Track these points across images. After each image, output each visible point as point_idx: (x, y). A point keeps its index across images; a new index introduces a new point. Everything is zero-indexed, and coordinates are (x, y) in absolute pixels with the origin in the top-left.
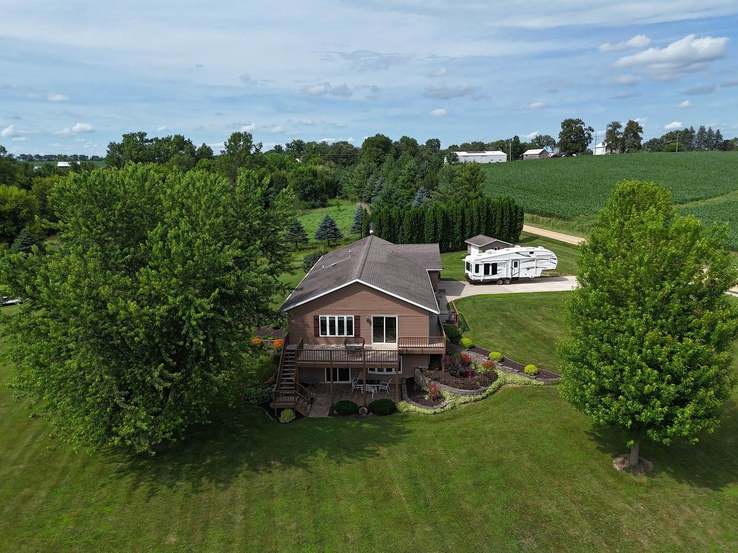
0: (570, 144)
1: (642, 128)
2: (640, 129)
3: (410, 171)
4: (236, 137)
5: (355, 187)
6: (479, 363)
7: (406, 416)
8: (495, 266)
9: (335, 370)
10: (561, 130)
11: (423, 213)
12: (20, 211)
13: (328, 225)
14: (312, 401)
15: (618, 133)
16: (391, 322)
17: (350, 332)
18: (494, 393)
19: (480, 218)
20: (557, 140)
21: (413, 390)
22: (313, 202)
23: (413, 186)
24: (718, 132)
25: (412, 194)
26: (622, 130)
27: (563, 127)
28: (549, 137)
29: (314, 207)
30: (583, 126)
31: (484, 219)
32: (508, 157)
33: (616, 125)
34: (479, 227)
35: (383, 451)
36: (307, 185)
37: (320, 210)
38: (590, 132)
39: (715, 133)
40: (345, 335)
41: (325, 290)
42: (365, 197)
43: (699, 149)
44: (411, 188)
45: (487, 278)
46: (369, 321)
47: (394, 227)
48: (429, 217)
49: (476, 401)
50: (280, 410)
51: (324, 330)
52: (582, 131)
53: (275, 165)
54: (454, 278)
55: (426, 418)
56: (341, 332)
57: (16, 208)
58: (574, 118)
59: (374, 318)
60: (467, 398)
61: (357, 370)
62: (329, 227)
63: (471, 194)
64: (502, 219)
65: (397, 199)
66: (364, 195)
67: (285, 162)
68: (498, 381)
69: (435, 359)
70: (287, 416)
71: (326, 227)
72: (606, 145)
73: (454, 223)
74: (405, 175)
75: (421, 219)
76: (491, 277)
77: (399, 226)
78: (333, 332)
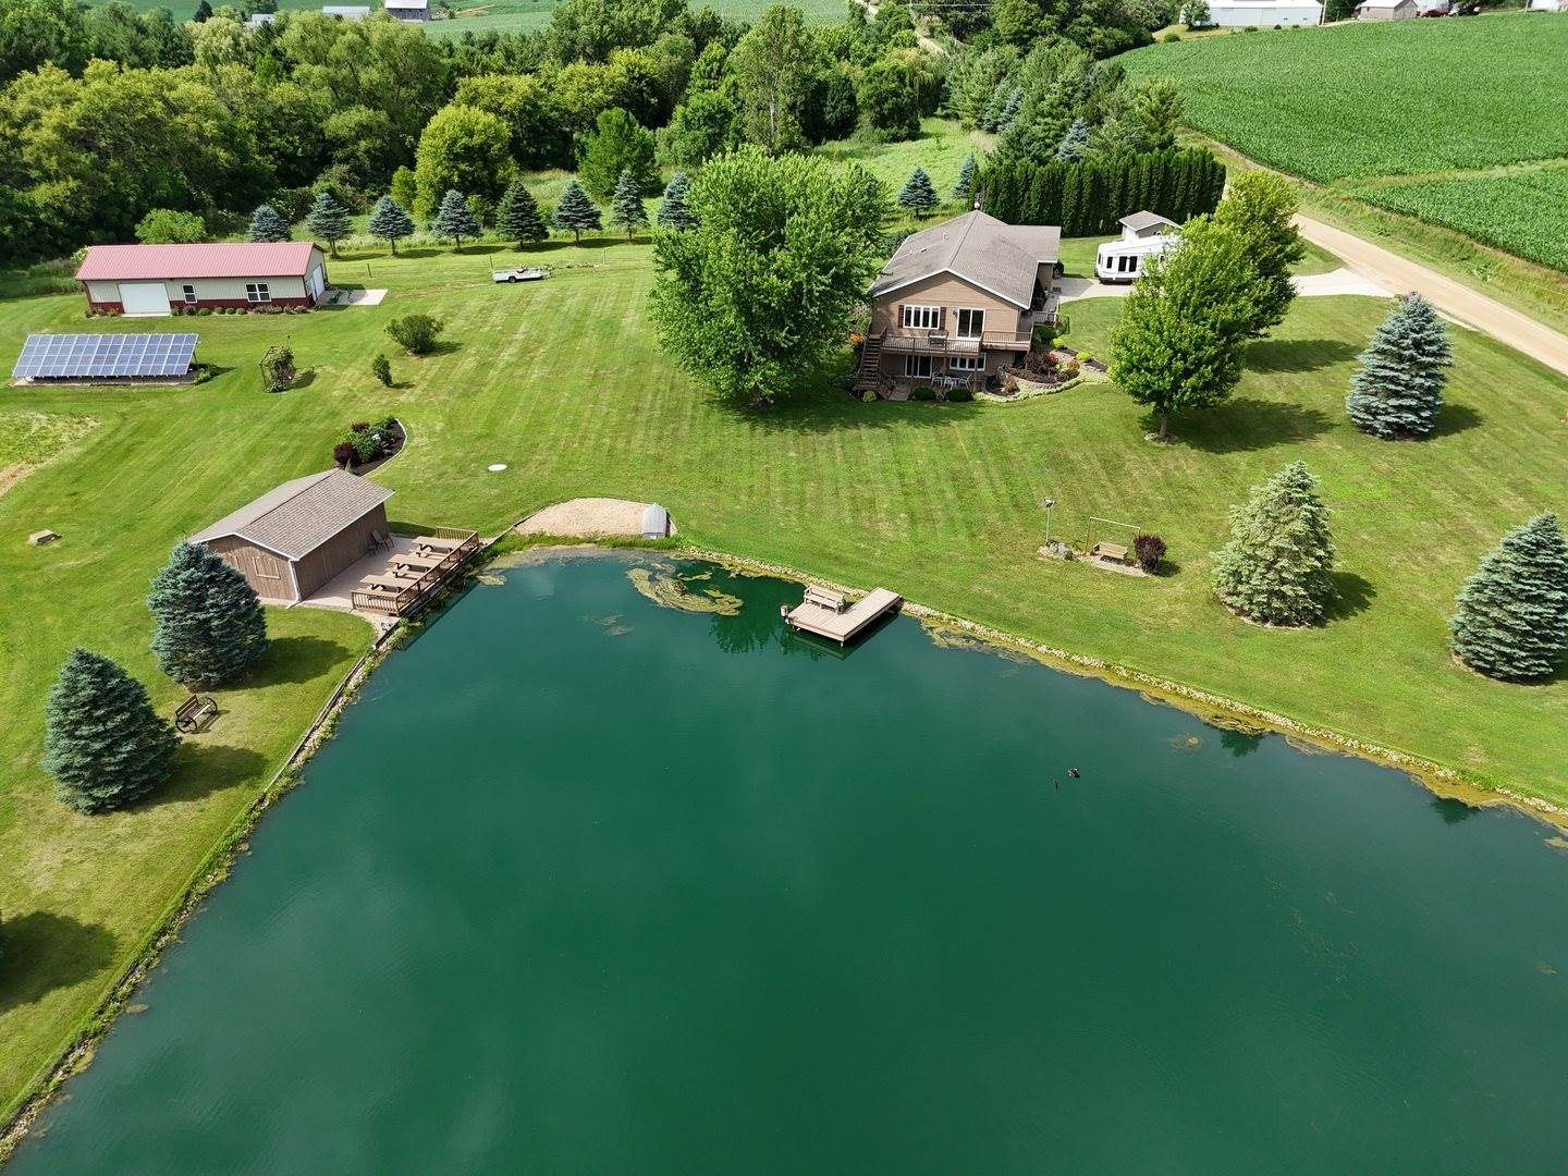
3: (1065, 87)
5: (973, 99)
6: (1064, 361)
7: (982, 403)
8: (1134, 260)
9: (916, 357)
11: (1063, 173)
12: (490, 146)
13: (919, 184)
14: (892, 388)
16: (979, 315)
17: (935, 325)
18: (1069, 388)
19: (1151, 183)
21: (993, 385)
22: (894, 130)
23: (1067, 113)
25: (1063, 128)
29: (896, 139)
31: (1157, 185)
34: (1148, 198)
35: (955, 423)
36: (886, 99)
37: (908, 144)
40: (930, 327)
41: (913, 278)
42: (989, 120)
44: (1063, 117)
45: (1122, 275)
46: (955, 313)
47: (1016, 193)
48: (1071, 180)
49: (1050, 393)
50: (863, 392)
51: (908, 320)
53: (830, 51)
54: (1083, 274)
55: (998, 405)
56: (926, 324)
57: (485, 143)
59: (961, 311)
60: (1041, 391)
61: (939, 360)
62: (920, 188)
63: (1154, 138)
64: (1187, 184)
65: (1029, 144)
66: (986, 117)
67: (849, 44)
68: (1078, 378)
69: (1019, 356)
70: (869, 396)
71: (915, 187)
73: (1110, 191)
74: (1056, 93)
75: (1059, 182)
76: (1127, 275)
77: (1024, 192)
78: (917, 324)
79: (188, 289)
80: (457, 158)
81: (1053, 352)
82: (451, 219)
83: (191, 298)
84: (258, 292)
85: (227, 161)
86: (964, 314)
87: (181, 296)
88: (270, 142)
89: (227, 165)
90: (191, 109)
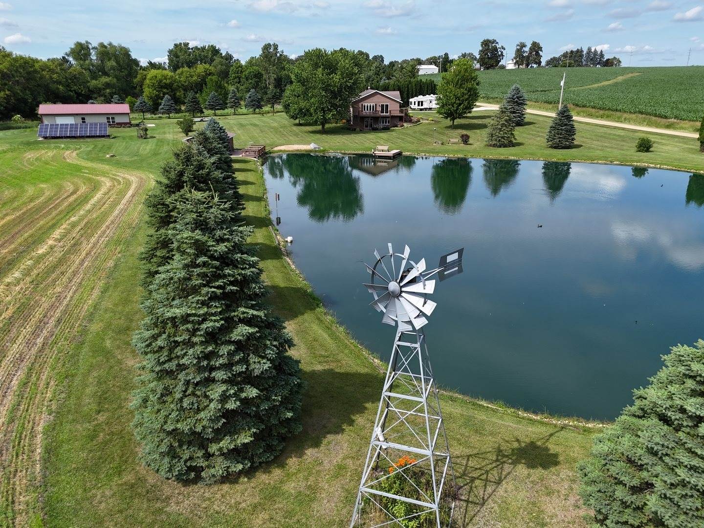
0: (486, 60)
1: (542, 48)
2: (540, 49)
4: (267, 47)
8: (422, 102)
10: (481, 48)
15: (524, 52)
16: (387, 106)
17: (373, 110)
18: (419, 124)
20: (478, 57)
21: (395, 126)
24: (602, 51)
26: (527, 49)
27: (482, 45)
28: (472, 54)
30: (497, 45)
32: (439, 70)
33: (523, 45)
38: (503, 50)
39: (599, 53)
41: (365, 95)
43: (587, 65)
45: (419, 107)
46: (380, 106)
51: (365, 109)
52: (496, 49)
55: (399, 129)
58: (491, 38)
60: (411, 125)
65: (373, 81)
68: (421, 122)
69: (401, 118)
72: (515, 61)
79: (83, 119)
80: (162, 87)
82: (168, 105)
84: (111, 120)
86: (382, 106)
88: (72, 88)
90: (47, 70)
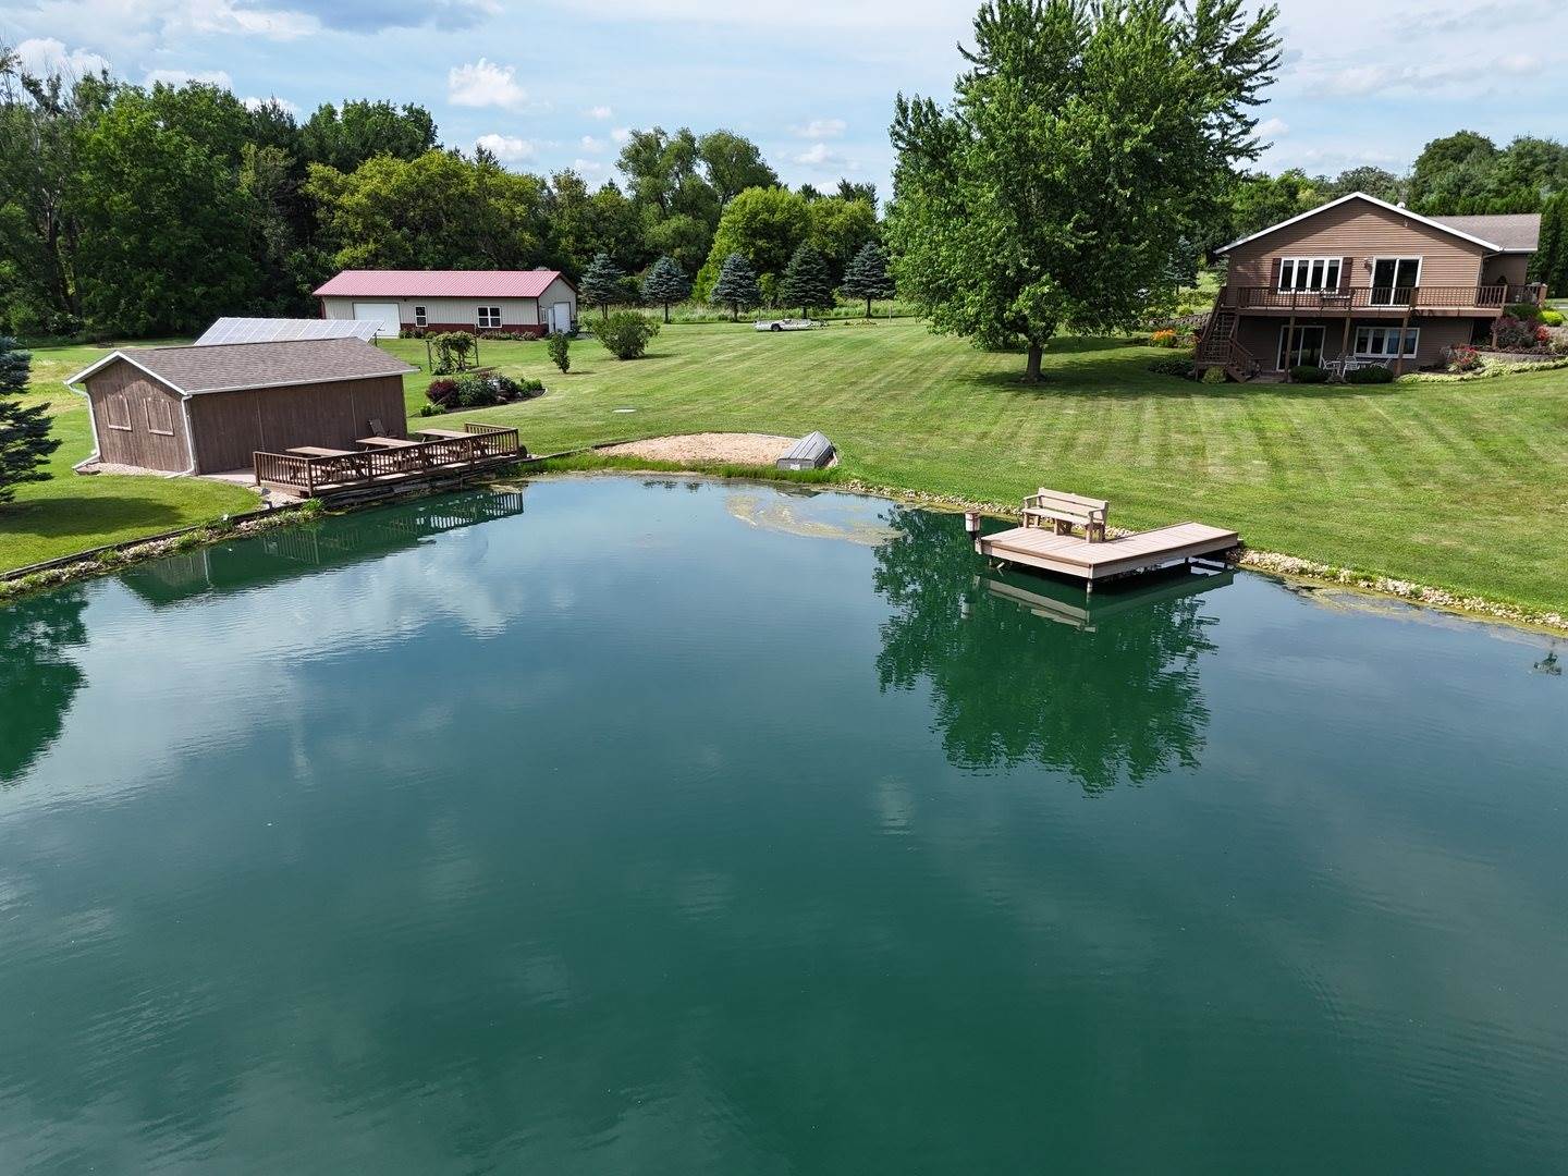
7: (1413, 383)
9: (1298, 323)
14: (1252, 374)
16: (1409, 268)
17: (1331, 285)
40: (1323, 289)
46: (1368, 266)
49: (1542, 369)
50: (1203, 371)
51: (1287, 281)
55: (1444, 384)
56: (1316, 286)
57: (786, 221)
59: (1378, 261)
60: (1525, 366)
69: (1482, 325)
70: (1213, 375)
78: (1301, 285)
79: (421, 311)
80: (754, 233)
81: (1545, 327)
83: (421, 321)
84: (489, 317)
85: (532, 245)
86: (1384, 269)
87: (412, 318)
89: (531, 249)
